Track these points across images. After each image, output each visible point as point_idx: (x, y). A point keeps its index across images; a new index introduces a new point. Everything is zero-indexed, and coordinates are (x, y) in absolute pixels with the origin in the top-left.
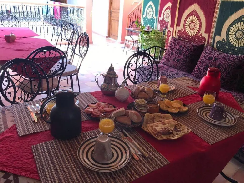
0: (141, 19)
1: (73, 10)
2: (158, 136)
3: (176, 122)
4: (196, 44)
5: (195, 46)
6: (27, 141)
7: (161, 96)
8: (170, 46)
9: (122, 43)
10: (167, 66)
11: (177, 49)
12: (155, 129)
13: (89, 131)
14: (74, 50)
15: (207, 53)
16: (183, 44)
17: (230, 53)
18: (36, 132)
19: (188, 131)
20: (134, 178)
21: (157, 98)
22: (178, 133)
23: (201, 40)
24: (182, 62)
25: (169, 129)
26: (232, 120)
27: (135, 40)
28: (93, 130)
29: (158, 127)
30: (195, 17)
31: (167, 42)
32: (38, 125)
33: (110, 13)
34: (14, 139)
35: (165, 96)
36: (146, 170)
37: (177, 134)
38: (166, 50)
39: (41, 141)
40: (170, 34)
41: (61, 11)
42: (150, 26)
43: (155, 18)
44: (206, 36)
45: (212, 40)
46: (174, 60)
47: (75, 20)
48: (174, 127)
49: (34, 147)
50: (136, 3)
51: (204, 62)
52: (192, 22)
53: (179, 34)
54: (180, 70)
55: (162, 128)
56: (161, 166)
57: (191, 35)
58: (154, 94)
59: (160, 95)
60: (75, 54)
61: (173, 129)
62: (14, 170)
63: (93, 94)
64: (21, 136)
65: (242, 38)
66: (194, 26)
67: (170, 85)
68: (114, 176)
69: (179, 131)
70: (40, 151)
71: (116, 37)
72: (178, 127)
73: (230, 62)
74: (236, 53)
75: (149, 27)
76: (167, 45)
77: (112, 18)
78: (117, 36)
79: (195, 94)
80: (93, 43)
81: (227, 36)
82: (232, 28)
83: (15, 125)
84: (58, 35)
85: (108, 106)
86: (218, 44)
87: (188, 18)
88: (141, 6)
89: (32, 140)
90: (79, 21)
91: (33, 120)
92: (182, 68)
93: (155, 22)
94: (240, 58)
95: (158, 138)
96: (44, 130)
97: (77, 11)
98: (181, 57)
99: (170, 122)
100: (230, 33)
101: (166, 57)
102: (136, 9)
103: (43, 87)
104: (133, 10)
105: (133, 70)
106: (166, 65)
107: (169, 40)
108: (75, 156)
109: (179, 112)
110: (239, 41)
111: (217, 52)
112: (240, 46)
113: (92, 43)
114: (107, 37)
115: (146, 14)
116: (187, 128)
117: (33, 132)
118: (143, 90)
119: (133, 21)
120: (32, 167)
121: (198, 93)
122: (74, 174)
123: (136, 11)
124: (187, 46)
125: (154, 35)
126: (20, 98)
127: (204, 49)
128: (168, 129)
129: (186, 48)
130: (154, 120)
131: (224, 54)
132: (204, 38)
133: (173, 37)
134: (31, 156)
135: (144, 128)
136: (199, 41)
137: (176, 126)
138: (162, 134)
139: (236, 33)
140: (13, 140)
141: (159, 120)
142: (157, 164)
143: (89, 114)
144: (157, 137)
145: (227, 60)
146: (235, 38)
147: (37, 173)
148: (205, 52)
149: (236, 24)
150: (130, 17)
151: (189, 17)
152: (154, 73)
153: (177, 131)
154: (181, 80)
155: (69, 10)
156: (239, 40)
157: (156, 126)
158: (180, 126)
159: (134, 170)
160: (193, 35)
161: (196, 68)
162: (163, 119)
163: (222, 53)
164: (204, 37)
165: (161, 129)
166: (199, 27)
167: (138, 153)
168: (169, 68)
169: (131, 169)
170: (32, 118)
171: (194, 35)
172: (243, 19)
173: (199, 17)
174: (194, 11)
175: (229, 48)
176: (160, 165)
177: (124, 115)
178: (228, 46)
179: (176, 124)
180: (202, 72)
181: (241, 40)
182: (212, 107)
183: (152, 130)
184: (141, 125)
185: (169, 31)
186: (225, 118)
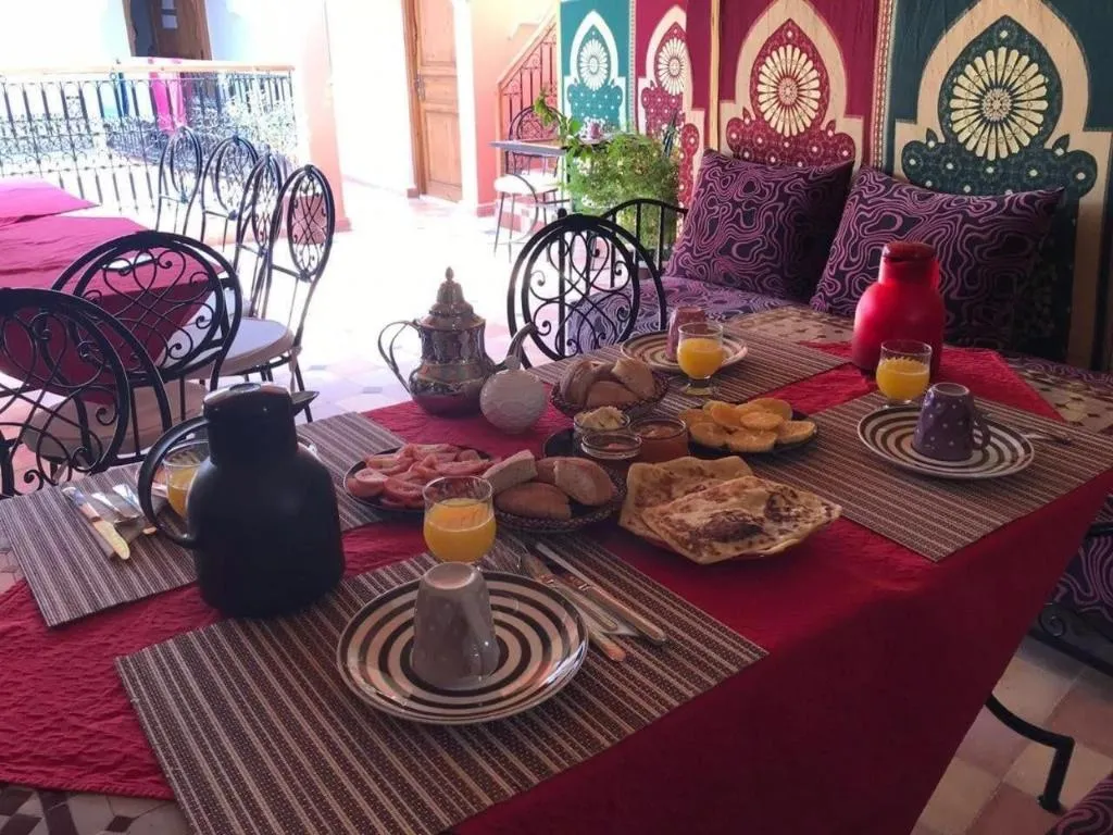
0: (556, 96)
1: (242, 84)
2: (697, 548)
3: (773, 485)
4: (814, 169)
5: (811, 177)
6: (93, 641)
7: (689, 392)
8: (699, 192)
9: (484, 212)
10: (697, 282)
11: (732, 201)
12: (681, 522)
13: (379, 570)
14: (266, 255)
15: (869, 202)
16: (758, 174)
17: (967, 189)
18: (127, 598)
19: (829, 515)
20: (613, 737)
21: (670, 403)
22: (784, 526)
23: (835, 146)
24: (762, 256)
25: (744, 514)
26: (1013, 450)
27: (540, 190)
28: (401, 560)
29: (693, 513)
30: (797, 51)
31: (685, 177)
32: (135, 571)
33: (417, 84)
34: (27, 642)
35: (708, 390)
36: (663, 694)
37: (782, 532)
38: (685, 211)
39: (157, 636)
40: (697, 139)
41: (185, 93)
42: (603, 122)
43: (620, 82)
44: (852, 127)
45: (884, 143)
46: (726, 250)
47: (256, 127)
48: (763, 507)
49: (125, 664)
50: (527, 27)
51: (858, 242)
52: (784, 76)
53: (734, 136)
54: (757, 292)
55: (713, 516)
56: (731, 672)
57: (787, 134)
58: (657, 382)
59: (683, 389)
60: (274, 272)
61: (761, 515)
62: (43, 772)
63: (377, 416)
64: (59, 625)
65: (1008, 116)
66: (795, 92)
67: (725, 343)
68: (521, 737)
69: (788, 518)
70: (159, 679)
71: (453, 190)
72: (783, 504)
73: (972, 226)
74: (995, 186)
75: (596, 127)
76: (689, 193)
77: (425, 106)
78: (459, 186)
79: (838, 368)
80: (353, 227)
81: (944, 116)
82: (961, 79)
83: (24, 582)
84: (184, 200)
85: (453, 455)
86: (909, 158)
87: (765, 58)
88: (549, 40)
89: (112, 636)
90: (275, 130)
91: (110, 552)
92: (767, 282)
93: (621, 100)
94: (1014, 205)
95: (701, 555)
96: (166, 586)
97: (262, 87)
98: (756, 234)
99: (745, 487)
100: (954, 103)
101: (689, 241)
102: (527, 55)
103: (140, 427)
104: (515, 60)
105: (549, 301)
106: (691, 277)
107: (692, 168)
108: (327, 678)
109: (777, 445)
110: (1000, 134)
111: (910, 191)
112: (1004, 154)
113: (347, 226)
114: (412, 194)
115: (579, 68)
116: (823, 504)
117: (112, 602)
118: (605, 375)
119: (524, 107)
120: (128, 750)
121: (850, 363)
122: (333, 754)
123: (530, 65)
124: (777, 183)
125: (624, 155)
126: (36, 477)
127: (852, 186)
128: (740, 516)
129: (774, 191)
130: (671, 488)
131: (941, 195)
132: (845, 140)
133: (709, 152)
134: (118, 703)
135: (630, 523)
136: (825, 156)
137: (774, 502)
138: (718, 540)
139: (980, 101)
140: (22, 648)
141: (692, 486)
142: (711, 665)
143: (373, 498)
144: (692, 551)
145: (955, 220)
146: (979, 121)
147: (157, 769)
148: (857, 197)
149: (979, 61)
150: (509, 90)
151: (767, 55)
152: (647, 316)
153: (779, 519)
154: (769, 322)
155: (224, 84)
156: (999, 128)
157: (682, 510)
158: (790, 498)
159: (607, 700)
160: (795, 133)
161: (828, 273)
162: (712, 480)
163: (930, 196)
164: (845, 134)
165: (710, 520)
166: (817, 95)
167: (616, 629)
168: (709, 289)
169: (591, 697)
170: (103, 545)
171: (802, 130)
172: (1004, 34)
173: (814, 50)
174: (789, 24)
175: (960, 168)
176: (726, 670)
177: (533, 480)
178: (954, 163)
179: (773, 494)
180: (857, 287)
181: (1006, 129)
182: (919, 409)
183: (669, 529)
184: (616, 515)
185: (691, 128)
186: (981, 448)
